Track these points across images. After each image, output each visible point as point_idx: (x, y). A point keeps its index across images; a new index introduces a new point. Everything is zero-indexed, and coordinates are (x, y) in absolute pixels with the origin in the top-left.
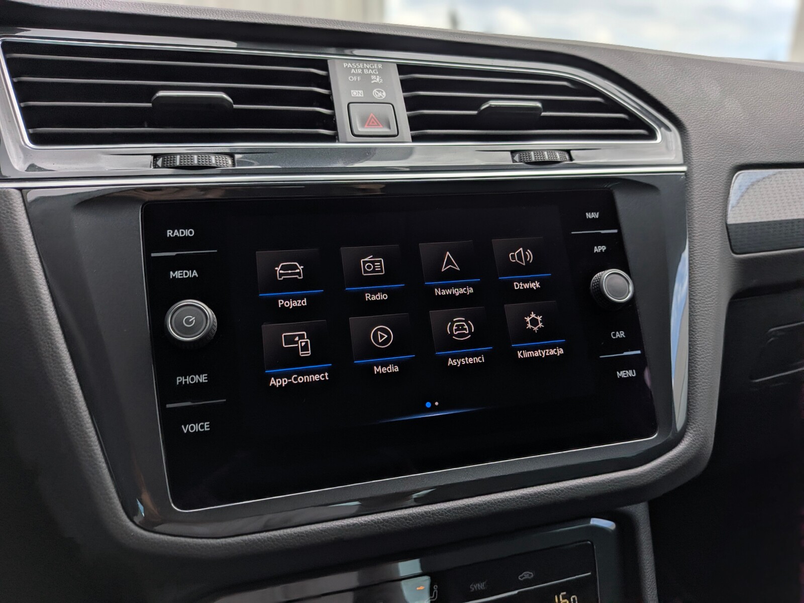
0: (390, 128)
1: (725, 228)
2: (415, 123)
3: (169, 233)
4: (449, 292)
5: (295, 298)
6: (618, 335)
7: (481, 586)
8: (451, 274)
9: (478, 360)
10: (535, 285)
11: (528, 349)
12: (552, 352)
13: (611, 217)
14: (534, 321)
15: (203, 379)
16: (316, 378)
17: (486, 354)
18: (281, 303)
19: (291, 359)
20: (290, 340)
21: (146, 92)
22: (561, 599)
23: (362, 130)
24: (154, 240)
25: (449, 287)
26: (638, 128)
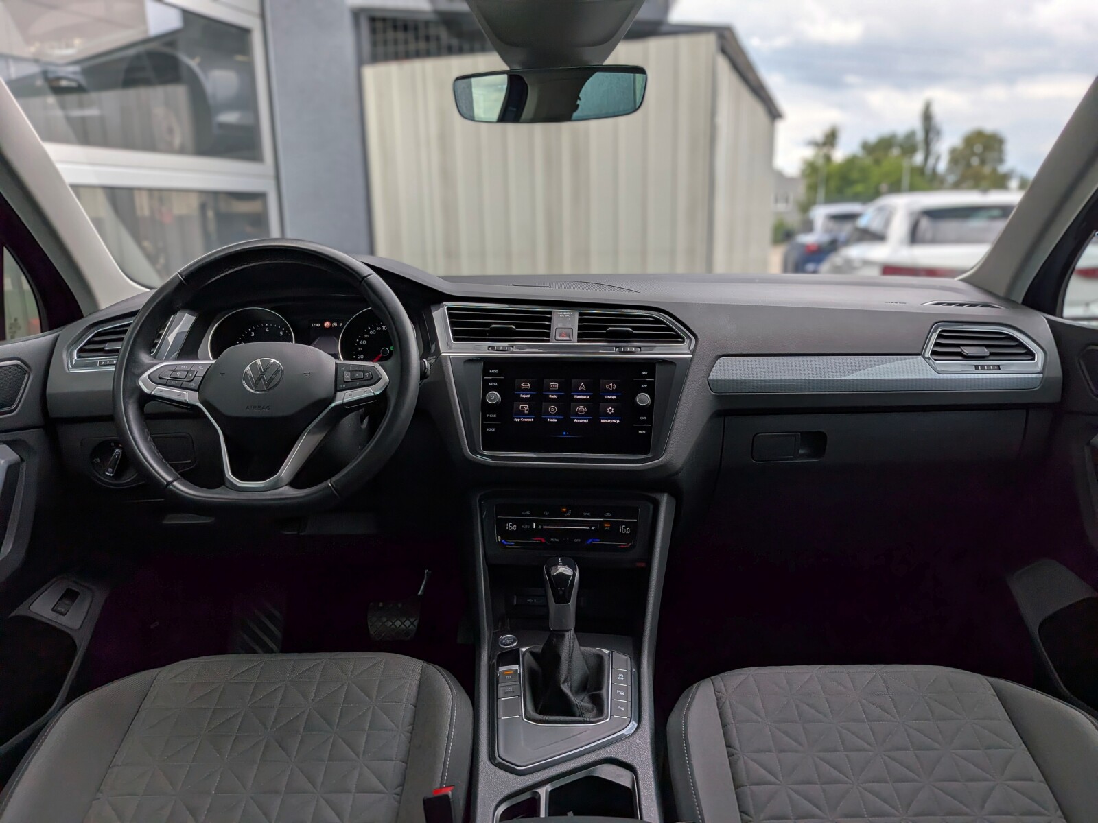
0: (569, 337)
1: (708, 382)
2: (580, 336)
4: (580, 397)
5: (526, 394)
6: (643, 418)
7: (588, 514)
8: (582, 391)
9: (585, 421)
10: (614, 397)
11: (605, 419)
12: (615, 422)
13: (652, 374)
14: (610, 410)
15: (495, 416)
16: (529, 420)
17: (589, 419)
18: (521, 396)
19: (522, 414)
20: (522, 407)
21: (488, 325)
22: (622, 529)
23: (559, 338)
24: (486, 373)
25: (580, 395)
26: (677, 338)
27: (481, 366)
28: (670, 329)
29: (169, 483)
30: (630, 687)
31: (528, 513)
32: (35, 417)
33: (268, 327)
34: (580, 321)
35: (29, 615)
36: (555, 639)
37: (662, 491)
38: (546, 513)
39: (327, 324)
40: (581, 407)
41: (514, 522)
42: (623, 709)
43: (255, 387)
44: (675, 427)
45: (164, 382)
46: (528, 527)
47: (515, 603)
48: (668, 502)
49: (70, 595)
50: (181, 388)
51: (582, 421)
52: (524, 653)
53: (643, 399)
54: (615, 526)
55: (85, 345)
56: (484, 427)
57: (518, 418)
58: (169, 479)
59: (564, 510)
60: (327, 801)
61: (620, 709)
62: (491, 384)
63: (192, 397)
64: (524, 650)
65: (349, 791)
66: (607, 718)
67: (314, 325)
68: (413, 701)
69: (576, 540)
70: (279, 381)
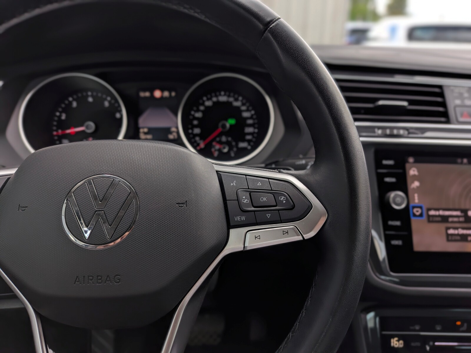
3: (384, 162)
15: (399, 223)
21: (374, 101)
23: (461, 120)
24: (378, 165)
31: (417, 328)
33: (92, 96)
38: (438, 328)
39: (158, 94)
41: (400, 338)
46: (417, 344)
56: (387, 239)
59: (459, 324)
62: (387, 180)
67: (142, 94)
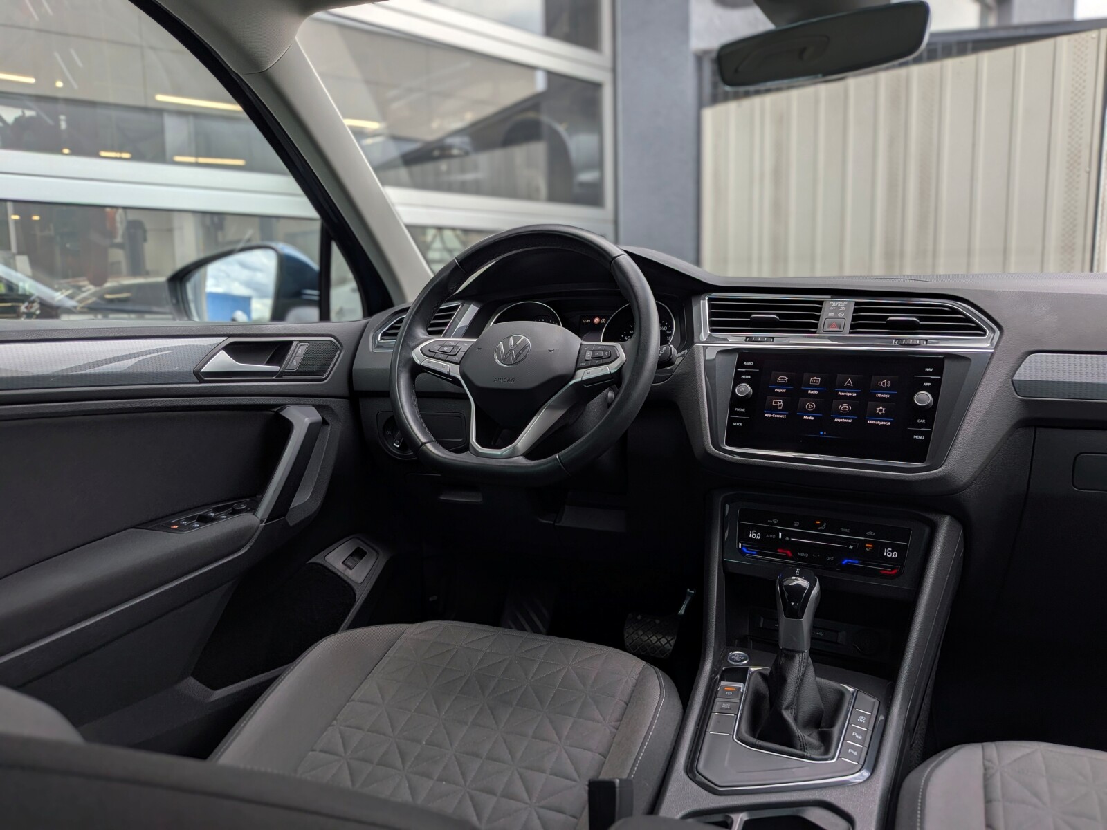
0: (840, 328)
1: (1011, 383)
2: (852, 327)
3: (745, 363)
4: (845, 394)
5: (781, 389)
6: (921, 421)
7: (846, 530)
8: (848, 387)
9: (848, 421)
10: (887, 396)
11: (873, 420)
12: (885, 423)
13: (939, 371)
14: (881, 409)
15: (743, 410)
16: (781, 416)
17: (852, 419)
18: (776, 390)
19: (774, 409)
20: (776, 403)
21: (748, 315)
22: (888, 553)
23: (827, 329)
24: (740, 364)
25: (845, 392)
26: (977, 330)
27: (736, 356)
28: (968, 320)
29: (423, 444)
30: (870, 733)
31: (775, 522)
32: (343, 390)
34: (855, 311)
35: (323, 563)
36: (783, 659)
37: (945, 513)
38: (796, 524)
39: (597, 320)
40: (845, 405)
41: (759, 530)
42: (855, 753)
43: (504, 360)
44: (962, 433)
45: (432, 354)
46: (774, 536)
47: (761, 626)
48: (949, 525)
49: (358, 554)
50: (445, 361)
51: (845, 420)
52: (753, 672)
53: (923, 398)
54: (879, 548)
55: (388, 330)
56: (731, 421)
57: (768, 413)
58: (424, 440)
59: (818, 522)
60: (521, 776)
61: (851, 753)
62: (744, 377)
63: (454, 371)
64: (753, 669)
65: (543, 771)
66: (833, 758)
67: (584, 321)
68: (626, 698)
69: (829, 558)
70: (526, 356)
